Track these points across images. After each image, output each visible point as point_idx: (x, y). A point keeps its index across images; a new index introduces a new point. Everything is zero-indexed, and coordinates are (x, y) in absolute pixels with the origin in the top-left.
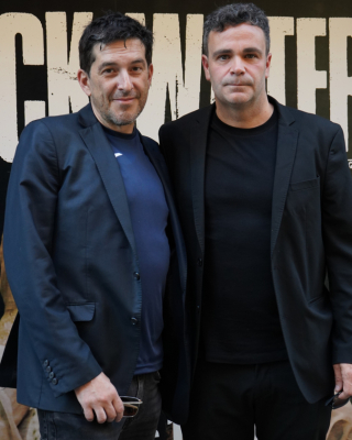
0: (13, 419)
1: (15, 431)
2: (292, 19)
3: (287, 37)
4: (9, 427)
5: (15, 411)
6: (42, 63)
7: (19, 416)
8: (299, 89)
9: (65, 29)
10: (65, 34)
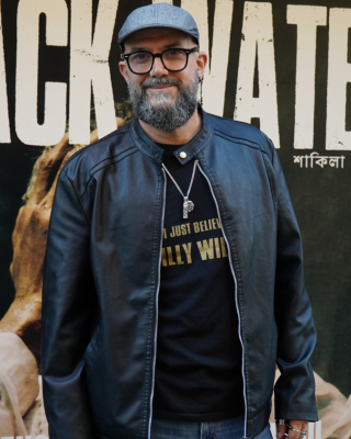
0: (19, 410)
1: (20, 422)
2: (325, 8)
3: (318, 27)
4: (14, 418)
5: (21, 401)
6: (66, 44)
7: (25, 407)
8: (329, 81)
9: (91, 10)
10: (91, 15)
